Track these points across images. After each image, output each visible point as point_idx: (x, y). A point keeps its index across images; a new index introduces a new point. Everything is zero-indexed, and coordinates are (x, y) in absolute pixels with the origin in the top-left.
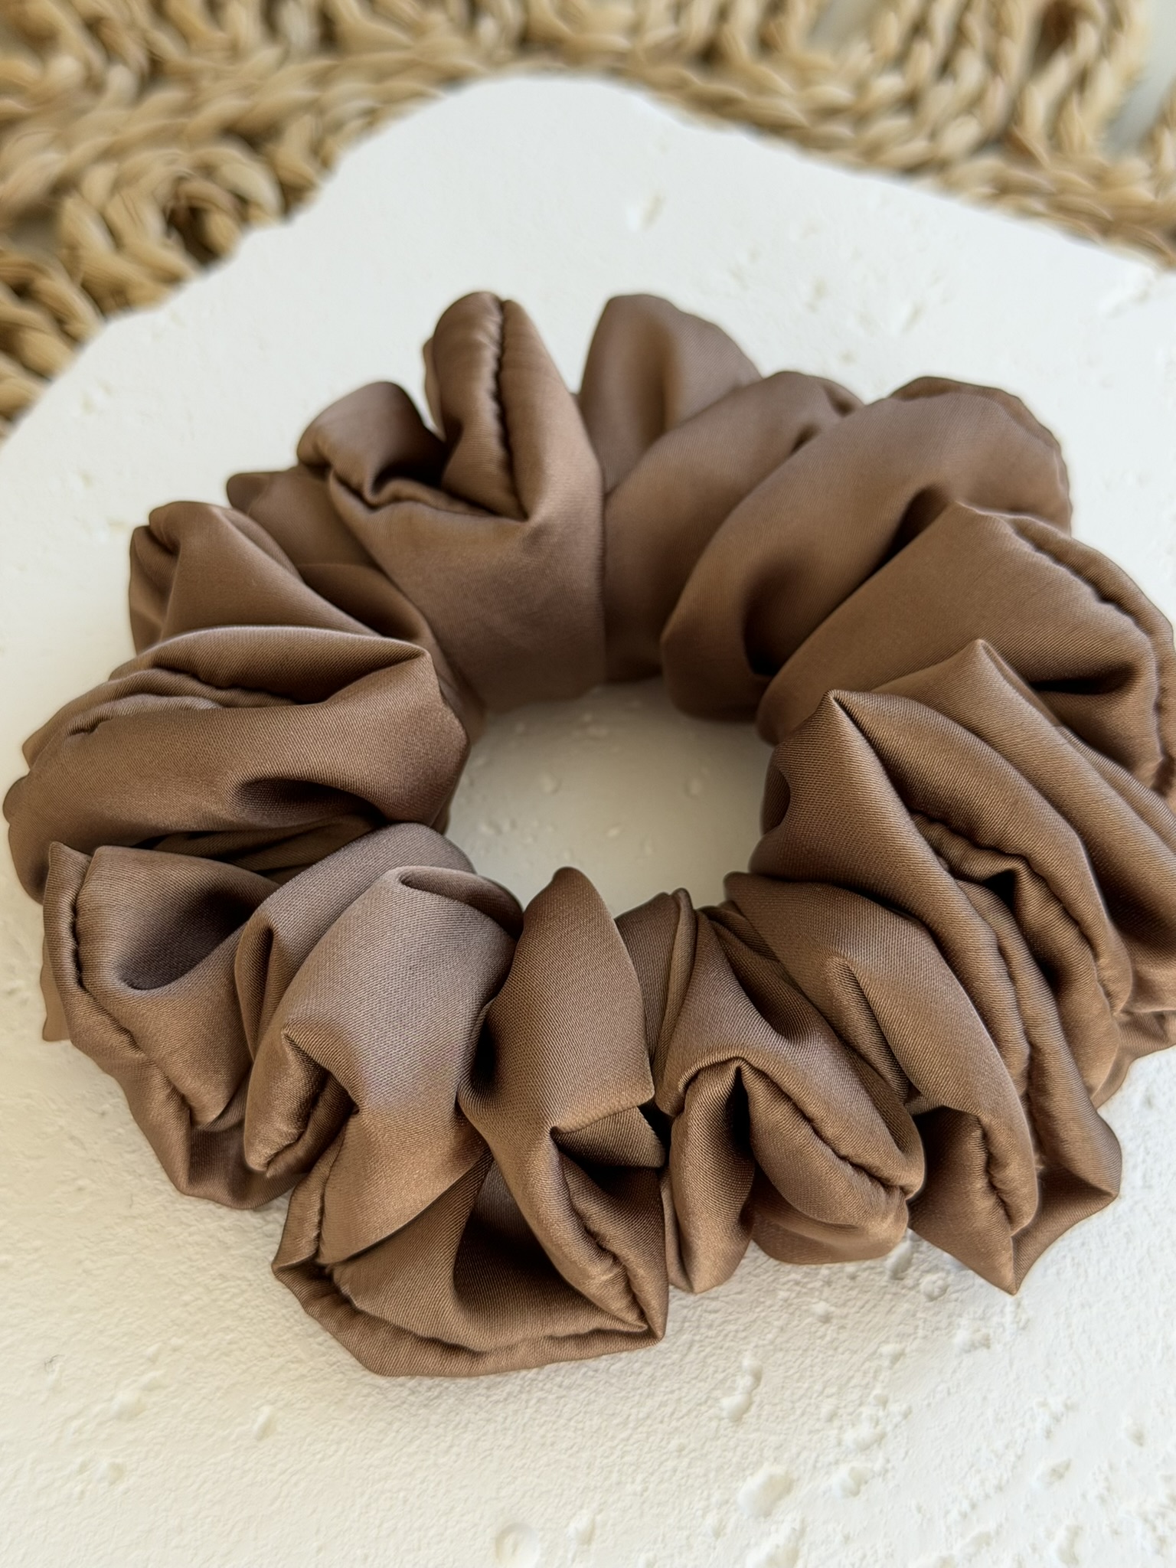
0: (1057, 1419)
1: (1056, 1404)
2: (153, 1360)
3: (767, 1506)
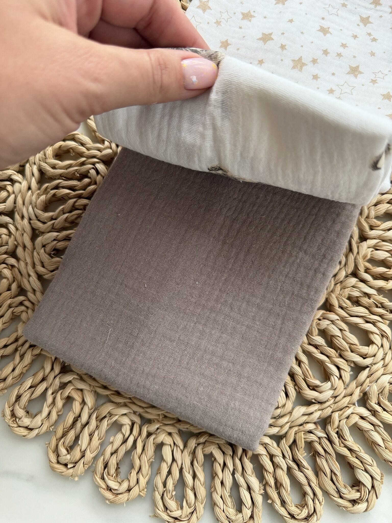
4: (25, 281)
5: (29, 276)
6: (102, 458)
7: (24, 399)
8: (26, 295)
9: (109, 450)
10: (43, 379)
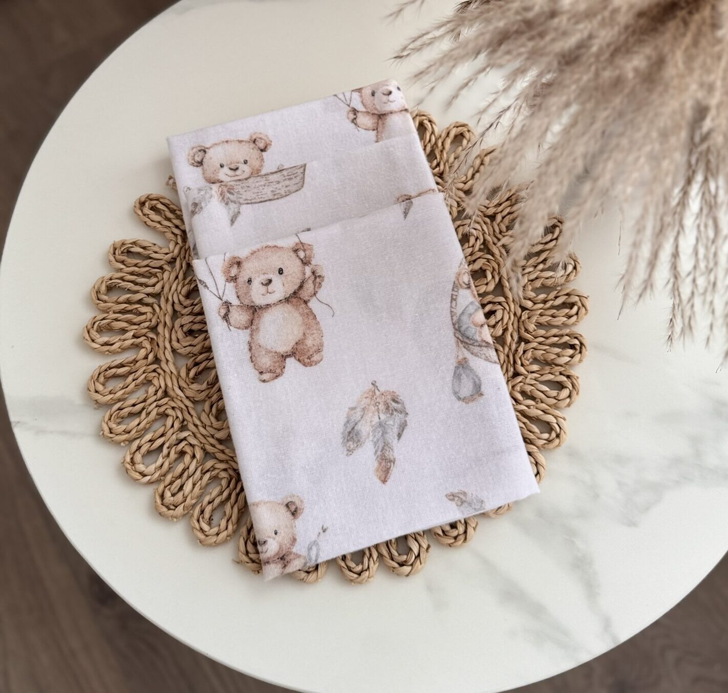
4: (161, 352)
5: (165, 348)
6: (200, 505)
7: (144, 449)
8: (159, 364)
9: (207, 499)
10: (162, 435)
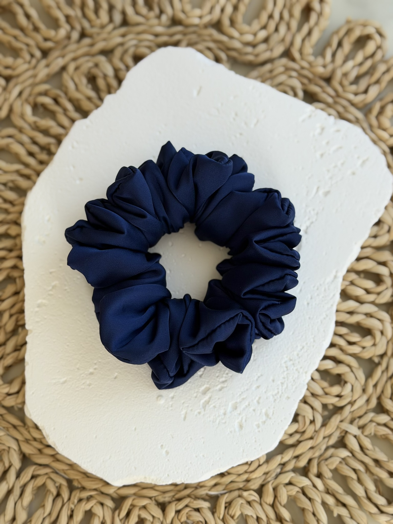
0: (259, 377)
1: (259, 374)
2: (95, 364)
3: (204, 393)
